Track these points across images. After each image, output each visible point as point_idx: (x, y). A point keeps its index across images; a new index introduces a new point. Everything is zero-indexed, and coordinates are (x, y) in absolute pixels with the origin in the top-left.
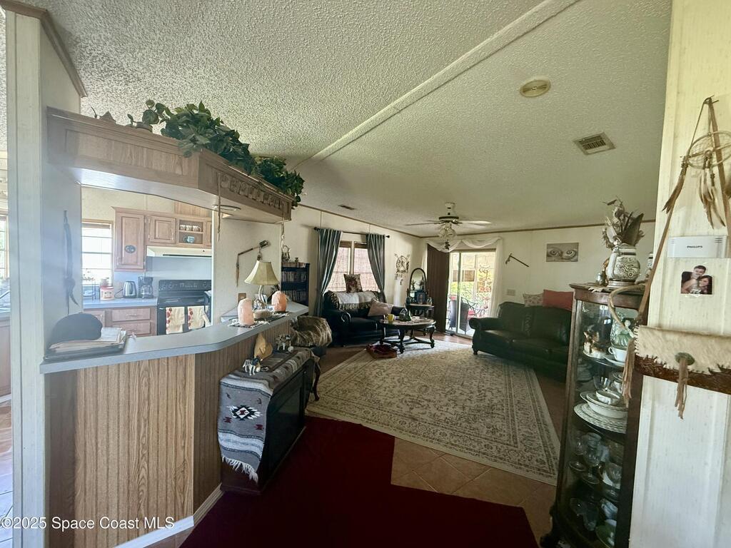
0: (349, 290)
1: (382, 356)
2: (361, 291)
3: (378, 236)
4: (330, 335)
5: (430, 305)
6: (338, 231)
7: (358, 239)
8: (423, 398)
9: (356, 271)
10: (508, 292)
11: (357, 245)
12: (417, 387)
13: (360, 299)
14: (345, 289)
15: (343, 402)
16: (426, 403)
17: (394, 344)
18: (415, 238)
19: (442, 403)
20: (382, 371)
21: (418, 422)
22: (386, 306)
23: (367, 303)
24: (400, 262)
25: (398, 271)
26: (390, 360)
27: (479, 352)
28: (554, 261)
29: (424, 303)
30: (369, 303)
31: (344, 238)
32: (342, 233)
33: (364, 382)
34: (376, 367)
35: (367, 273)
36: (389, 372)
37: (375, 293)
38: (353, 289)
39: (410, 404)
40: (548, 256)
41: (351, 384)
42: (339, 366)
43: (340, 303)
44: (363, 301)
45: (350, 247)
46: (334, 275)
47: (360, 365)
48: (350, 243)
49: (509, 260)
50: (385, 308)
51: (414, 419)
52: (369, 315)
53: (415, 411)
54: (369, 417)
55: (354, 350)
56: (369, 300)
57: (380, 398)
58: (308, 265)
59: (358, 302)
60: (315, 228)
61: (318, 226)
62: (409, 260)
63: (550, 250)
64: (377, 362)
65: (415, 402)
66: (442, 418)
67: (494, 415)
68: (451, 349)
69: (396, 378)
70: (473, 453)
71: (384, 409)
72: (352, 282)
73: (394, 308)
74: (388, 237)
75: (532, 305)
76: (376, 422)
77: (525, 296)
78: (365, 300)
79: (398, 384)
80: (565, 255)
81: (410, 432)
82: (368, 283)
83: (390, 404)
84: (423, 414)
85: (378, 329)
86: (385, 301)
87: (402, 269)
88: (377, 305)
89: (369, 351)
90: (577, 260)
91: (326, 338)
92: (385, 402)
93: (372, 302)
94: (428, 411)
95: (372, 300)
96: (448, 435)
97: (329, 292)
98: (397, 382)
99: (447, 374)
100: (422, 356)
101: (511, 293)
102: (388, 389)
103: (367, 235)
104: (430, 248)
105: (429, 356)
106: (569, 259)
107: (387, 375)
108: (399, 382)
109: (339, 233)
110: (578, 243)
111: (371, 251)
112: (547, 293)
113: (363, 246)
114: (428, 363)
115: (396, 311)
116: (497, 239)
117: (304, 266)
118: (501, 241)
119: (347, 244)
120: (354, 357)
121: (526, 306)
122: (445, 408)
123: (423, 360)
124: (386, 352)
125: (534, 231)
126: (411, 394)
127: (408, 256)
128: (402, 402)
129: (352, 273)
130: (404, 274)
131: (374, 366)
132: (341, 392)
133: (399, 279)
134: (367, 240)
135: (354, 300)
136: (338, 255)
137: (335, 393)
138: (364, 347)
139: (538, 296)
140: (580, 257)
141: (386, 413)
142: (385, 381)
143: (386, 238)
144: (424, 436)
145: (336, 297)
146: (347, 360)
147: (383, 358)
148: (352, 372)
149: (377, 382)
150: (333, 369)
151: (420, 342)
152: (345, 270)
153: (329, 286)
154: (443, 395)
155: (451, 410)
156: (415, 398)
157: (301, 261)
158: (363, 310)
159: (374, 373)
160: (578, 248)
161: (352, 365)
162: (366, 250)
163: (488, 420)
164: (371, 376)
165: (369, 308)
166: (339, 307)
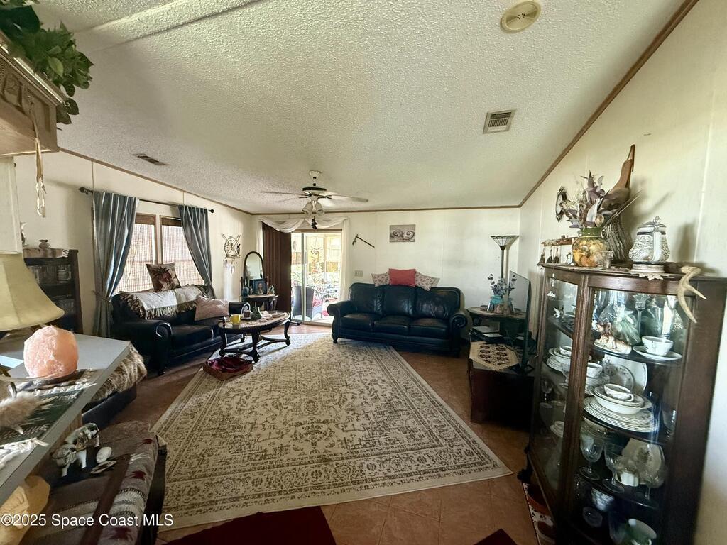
0: (158, 288)
1: (233, 374)
2: (179, 287)
3: (198, 209)
4: (143, 366)
5: (272, 295)
6: (130, 198)
7: (166, 212)
8: (318, 421)
9: (167, 259)
10: (356, 273)
11: (165, 221)
12: (302, 407)
13: (178, 298)
14: (152, 287)
15: (207, 480)
16: (325, 428)
17: (239, 351)
18: (247, 215)
19: (343, 420)
20: (244, 397)
21: (334, 463)
22: (219, 303)
23: (190, 303)
24: (228, 245)
25: (227, 256)
26: (247, 376)
27: (339, 340)
28: (397, 241)
29: (265, 293)
30: (194, 302)
31: (141, 208)
32: (138, 201)
33: (224, 425)
34: (232, 394)
35: (183, 261)
36: (254, 395)
37: (199, 287)
38: (165, 285)
39: (308, 437)
40: (391, 236)
41: (205, 438)
42: (169, 412)
43: (146, 308)
44: (184, 301)
45: (154, 223)
46: (127, 266)
47: (205, 397)
48: (154, 217)
49: (355, 241)
50: (219, 306)
51: (327, 460)
52: (196, 318)
53: (321, 445)
54: (265, 490)
55: (182, 375)
56: (193, 298)
57: (265, 445)
58: (73, 254)
59: (176, 304)
60: (82, 189)
61: (88, 185)
62: (240, 241)
63: (392, 231)
64: (230, 385)
65: (313, 431)
66: (356, 442)
67: (399, 413)
68: (309, 343)
69: (269, 403)
70: (414, 477)
71: (280, 463)
72: (161, 276)
73: (231, 304)
74: (212, 211)
75: (382, 284)
76: (280, 493)
77: (374, 276)
78: (187, 299)
79: (277, 412)
80: (405, 236)
81: (335, 485)
82: (187, 274)
83: (283, 449)
84: (332, 446)
85: (216, 335)
86: (214, 298)
87: (232, 253)
88: (207, 303)
89: (208, 369)
90: (414, 241)
91: (135, 374)
92: (275, 450)
93: (198, 301)
94: (335, 439)
95: (198, 298)
96: (378, 465)
97: (122, 294)
98: (273, 409)
99: (325, 376)
100: (283, 359)
101: (359, 273)
102: (267, 425)
103: (181, 207)
104: (265, 227)
105: (290, 357)
106: (409, 240)
107: (254, 401)
108: (276, 407)
109: (132, 201)
110: (415, 225)
111: (188, 229)
112: (392, 272)
113: (176, 223)
114: (295, 367)
115: (234, 309)
116: (344, 219)
117: (66, 255)
118: (348, 221)
119: (148, 219)
120: (189, 386)
121: (376, 285)
122: (350, 427)
123: (286, 364)
124: (235, 366)
125: (377, 213)
126: (301, 421)
127: (239, 237)
128: (296, 439)
129: (160, 262)
130: (235, 260)
131: (228, 393)
132: (196, 462)
133: (229, 266)
134: (181, 214)
135: (168, 301)
136: (134, 236)
137: (184, 469)
138: (199, 366)
139: (385, 275)
140: (417, 237)
141: (285, 469)
142: (256, 414)
143: (209, 213)
144: (354, 483)
145: (137, 301)
146: (181, 396)
147: (234, 377)
148: (199, 415)
149: (246, 419)
150: (162, 420)
151: (273, 341)
152: (149, 258)
153: (122, 283)
154: (336, 407)
155: (358, 425)
156: (310, 425)
157: (54, 244)
158: (186, 314)
159: (234, 406)
160: (415, 229)
161: (193, 401)
162: (181, 228)
163: (398, 423)
164: (231, 412)
165: (194, 309)
166: (144, 315)
